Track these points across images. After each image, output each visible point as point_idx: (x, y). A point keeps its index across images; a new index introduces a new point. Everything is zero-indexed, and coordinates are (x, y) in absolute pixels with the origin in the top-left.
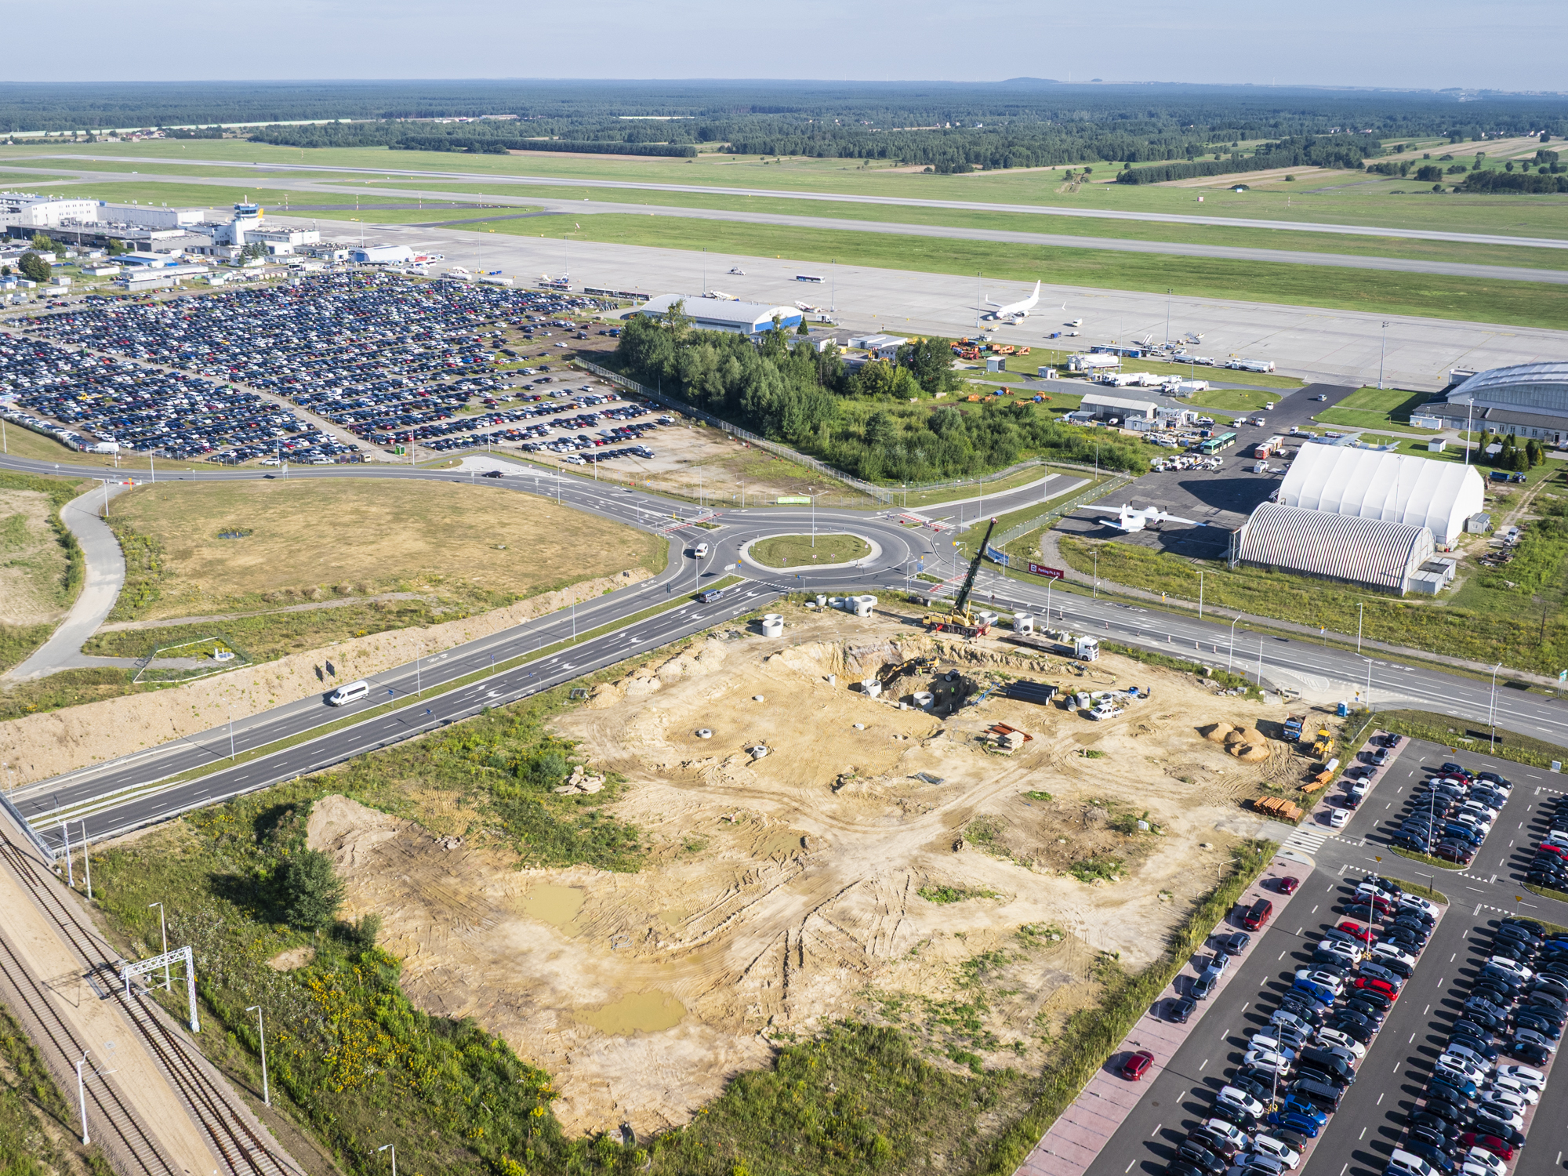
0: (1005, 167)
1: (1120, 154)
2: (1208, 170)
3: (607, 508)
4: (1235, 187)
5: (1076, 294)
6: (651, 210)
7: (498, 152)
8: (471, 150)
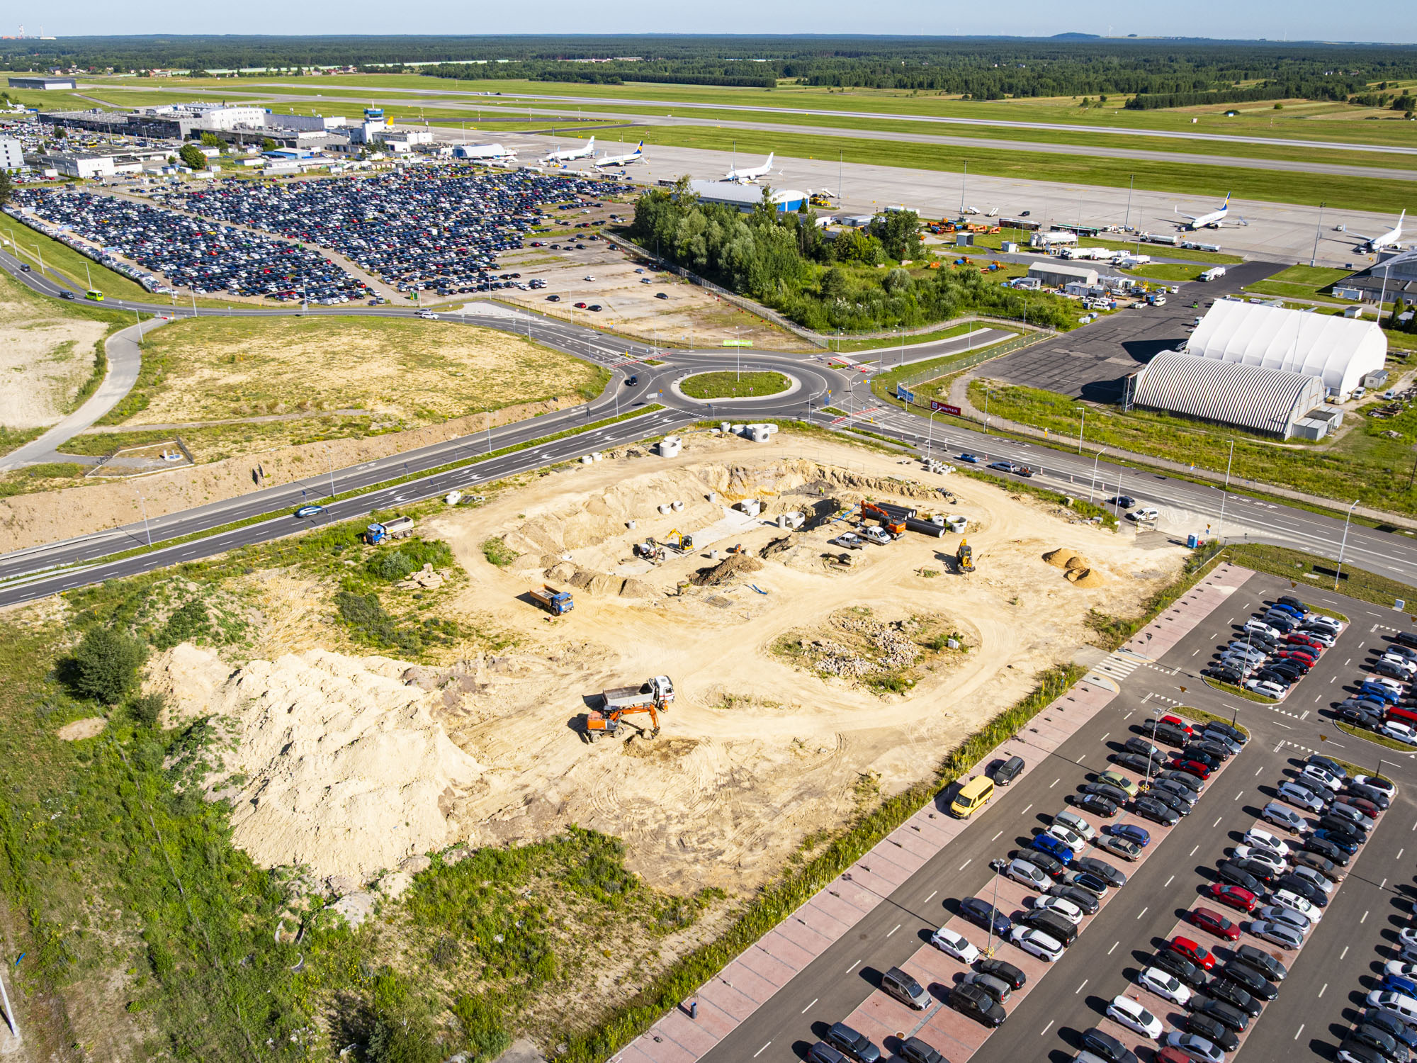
0: (1033, 95)
1: (1134, 87)
2: (1208, 100)
3: (572, 347)
4: (1227, 113)
5: (1059, 189)
6: (719, 124)
7: (614, 83)
8: (592, 81)
